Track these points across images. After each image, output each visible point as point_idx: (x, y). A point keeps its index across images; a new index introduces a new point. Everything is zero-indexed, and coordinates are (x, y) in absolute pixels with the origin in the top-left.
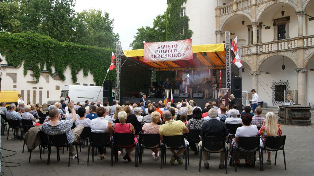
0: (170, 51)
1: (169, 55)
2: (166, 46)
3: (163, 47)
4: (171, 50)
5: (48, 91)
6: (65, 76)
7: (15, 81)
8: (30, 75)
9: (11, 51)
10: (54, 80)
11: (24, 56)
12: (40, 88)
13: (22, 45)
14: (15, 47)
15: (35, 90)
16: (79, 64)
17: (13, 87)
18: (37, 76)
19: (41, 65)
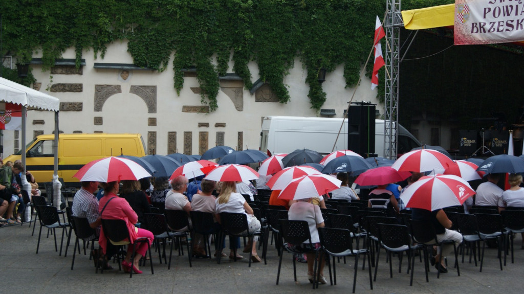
1: (518, 21)
5: (240, 134)
6: (287, 87)
7: (152, 108)
8: (192, 89)
9: (140, 29)
10: (257, 100)
11: (173, 39)
12: (218, 125)
13: (166, 9)
14: (148, 15)
15: (203, 129)
16: (327, 50)
17: (147, 122)
18: (209, 91)
19: (218, 61)
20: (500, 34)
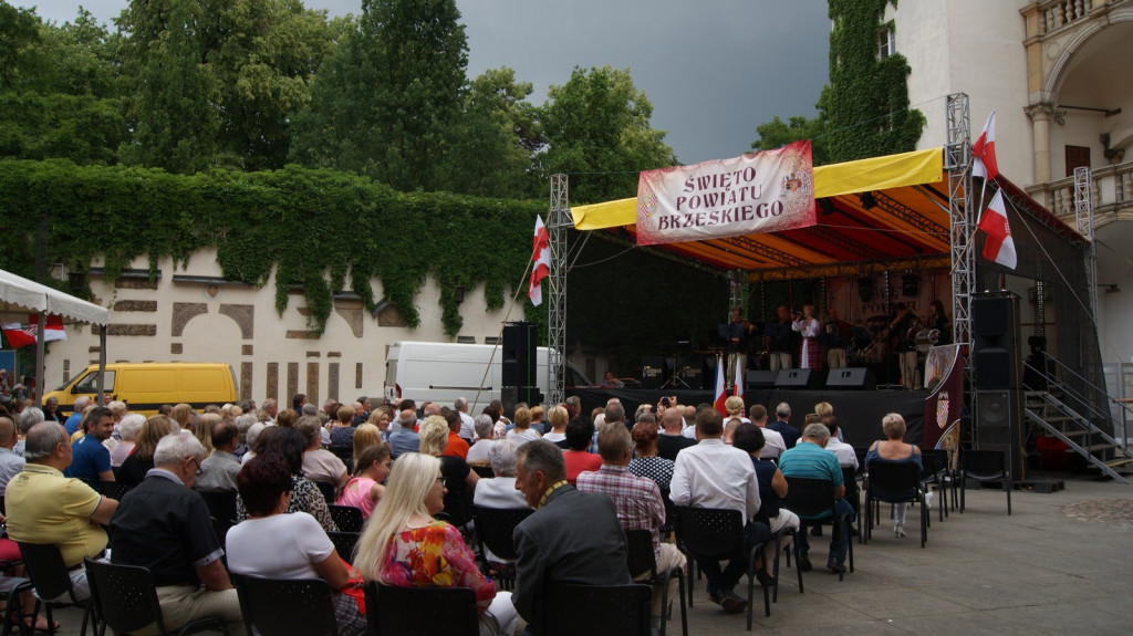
0: (728, 196)
1: (724, 212)
2: (715, 177)
3: (703, 184)
4: (733, 192)
5: (359, 366)
6: (417, 309)
7: (247, 332)
8: (299, 309)
9: (233, 234)
10: (381, 325)
11: (275, 247)
12: (331, 355)
13: (269, 210)
14: (245, 216)
15: (313, 359)
16: (466, 265)
17: (240, 350)
18: (318, 313)
19: (332, 275)
20: (698, 229)
